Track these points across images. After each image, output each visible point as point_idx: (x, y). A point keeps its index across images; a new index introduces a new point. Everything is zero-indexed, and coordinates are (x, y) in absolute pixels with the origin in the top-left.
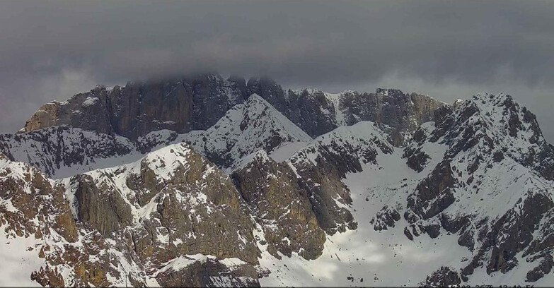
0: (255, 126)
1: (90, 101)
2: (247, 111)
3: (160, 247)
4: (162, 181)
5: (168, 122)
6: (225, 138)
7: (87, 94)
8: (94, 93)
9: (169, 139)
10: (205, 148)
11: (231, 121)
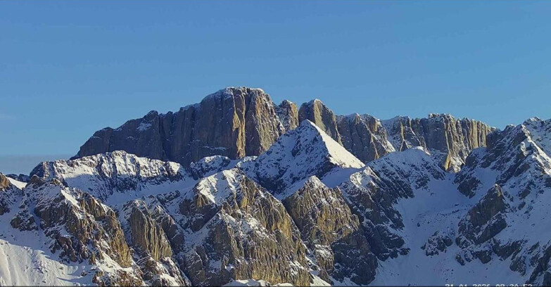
0: (307, 152)
1: (142, 127)
2: (299, 137)
3: (213, 272)
4: (215, 207)
5: (220, 148)
6: (276, 164)
7: (141, 120)
8: (147, 118)
9: (222, 164)
10: (258, 174)
11: (283, 146)
